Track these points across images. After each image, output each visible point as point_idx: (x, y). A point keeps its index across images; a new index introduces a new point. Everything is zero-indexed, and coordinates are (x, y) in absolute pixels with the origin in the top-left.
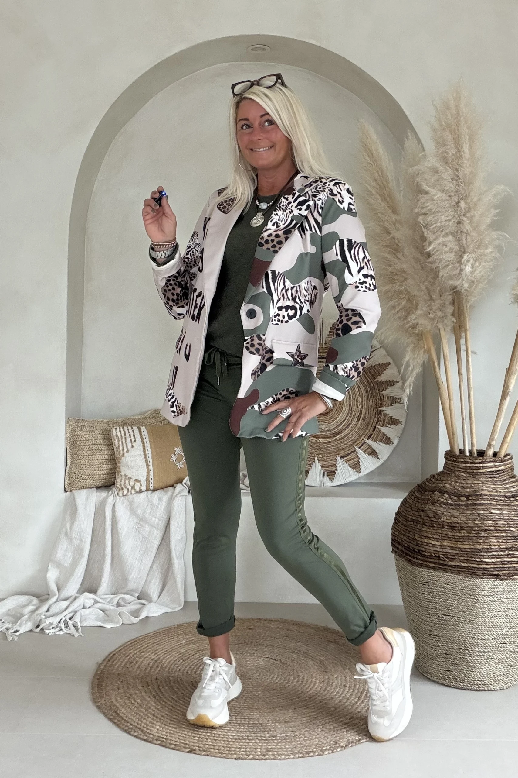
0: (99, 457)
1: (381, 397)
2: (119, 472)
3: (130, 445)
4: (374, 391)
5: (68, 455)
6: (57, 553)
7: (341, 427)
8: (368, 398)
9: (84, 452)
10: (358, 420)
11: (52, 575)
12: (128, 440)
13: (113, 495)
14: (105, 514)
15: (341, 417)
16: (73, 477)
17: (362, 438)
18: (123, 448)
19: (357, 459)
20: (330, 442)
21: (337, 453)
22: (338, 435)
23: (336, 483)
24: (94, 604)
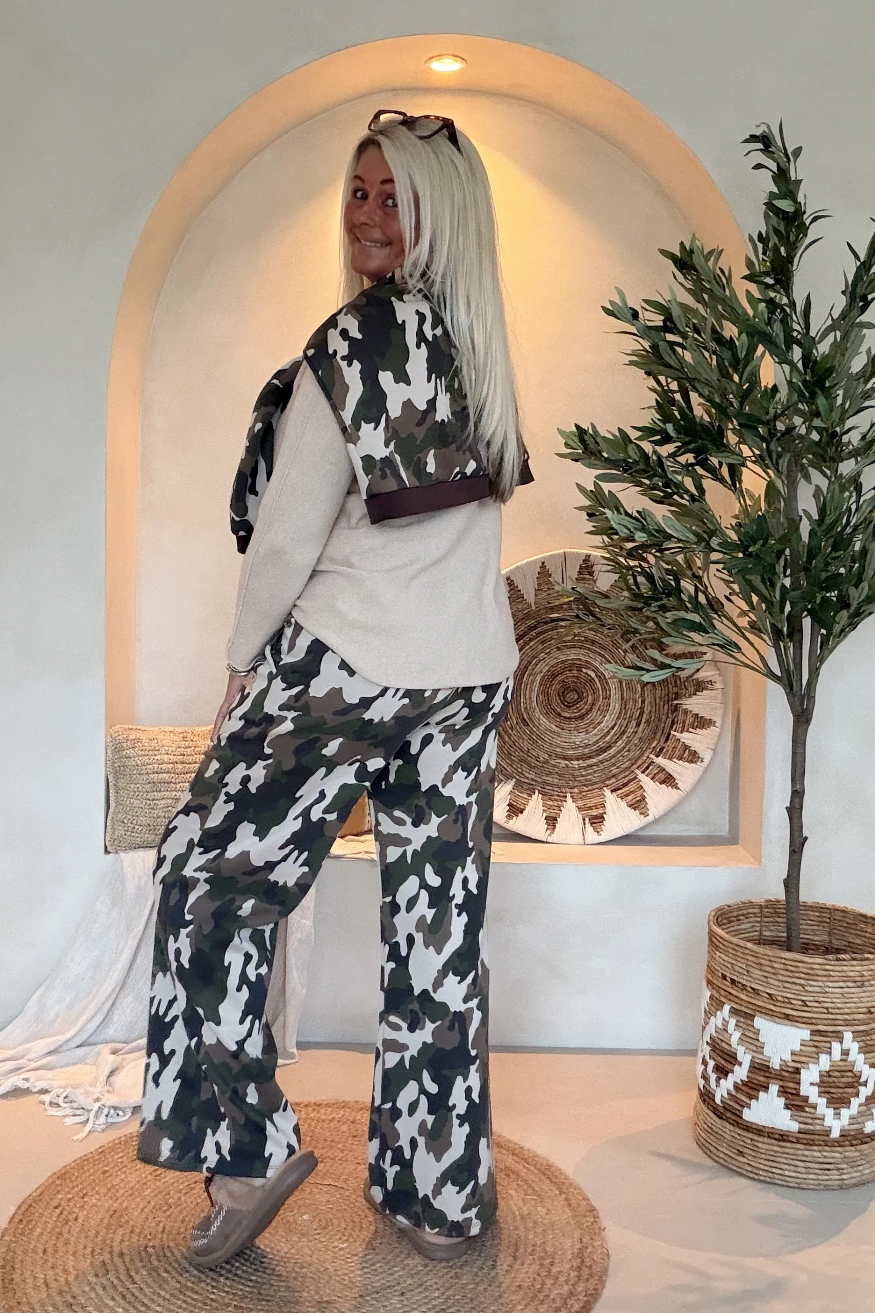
0: (167, 794)
1: (675, 681)
5: (111, 791)
7: (607, 739)
9: (138, 785)
10: (638, 725)
15: (607, 721)
16: (121, 828)
17: (647, 755)
19: (640, 792)
20: (591, 766)
21: (603, 783)
22: (605, 752)
23: (605, 837)
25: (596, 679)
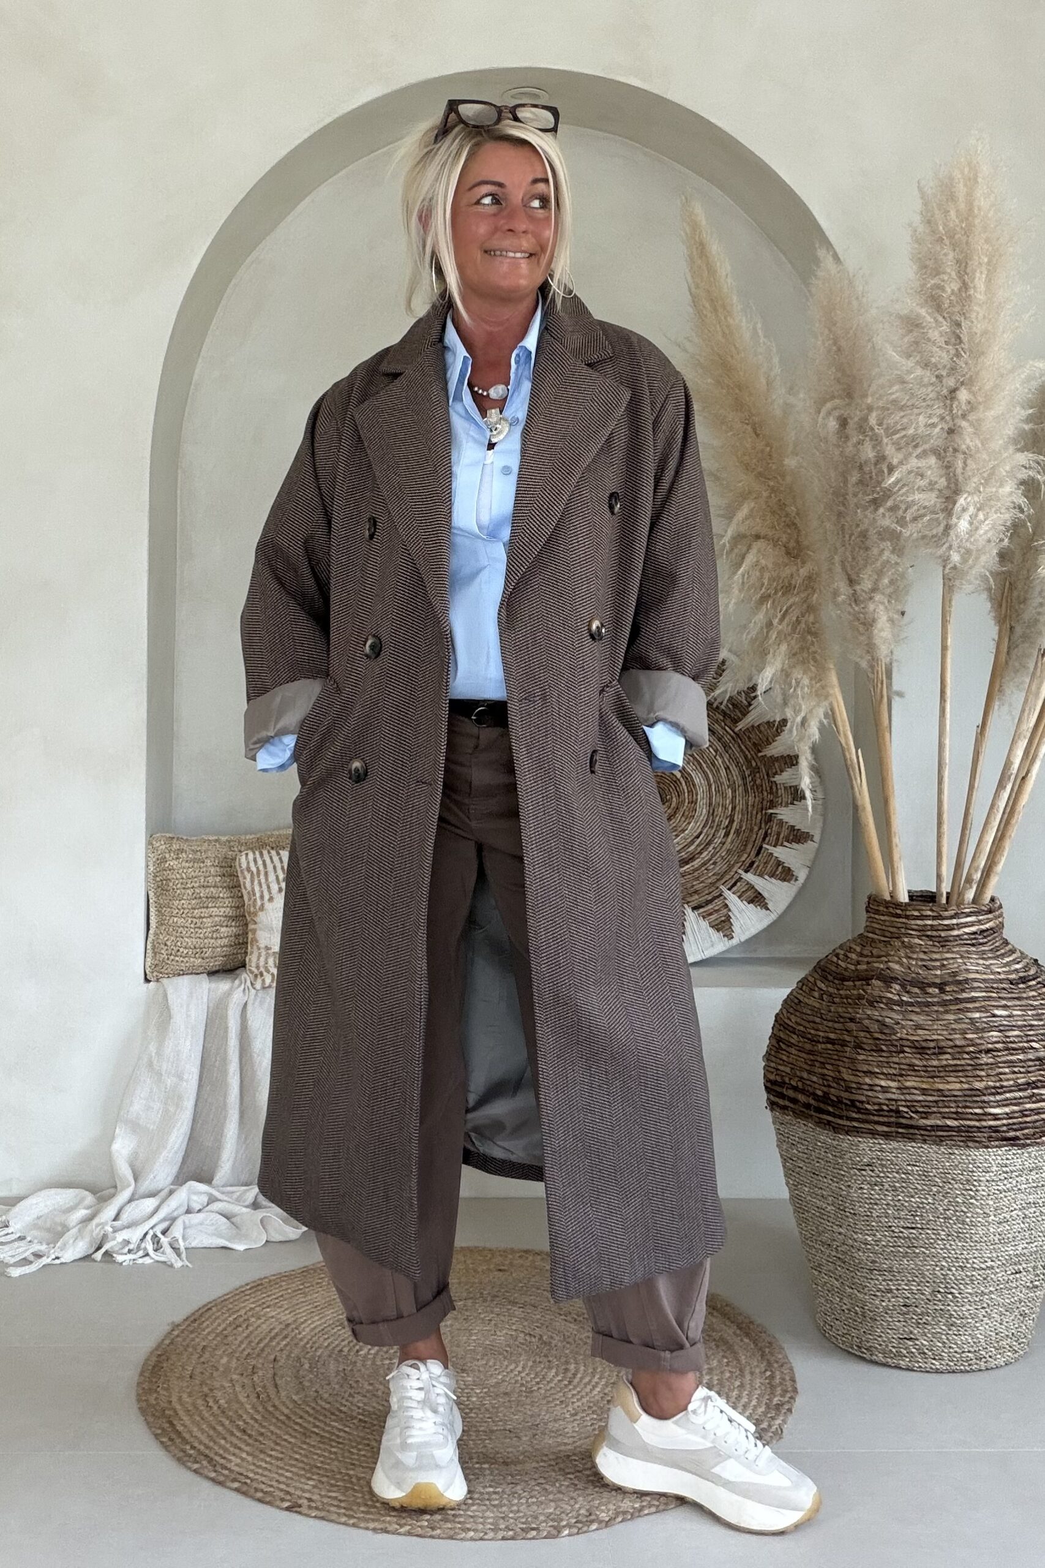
0: (215, 911)
1: (771, 788)
2: (255, 940)
3: (275, 887)
4: (758, 775)
5: (151, 909)
6: (132, 1102)
7: (693, 847)
8: (746, 791)
9: (183, 901)
10: (727, 835)
11: (123, 1147)
12: (272, 877)
13: (243, 986)
14: (226, 1023)
15: (693, 828)
16: (163, 952)
17: (735, 869)
18: (262, 892)
19: (725, 911)
22: (687, 863)
24: (207, 1205)
25: (682, 779)
